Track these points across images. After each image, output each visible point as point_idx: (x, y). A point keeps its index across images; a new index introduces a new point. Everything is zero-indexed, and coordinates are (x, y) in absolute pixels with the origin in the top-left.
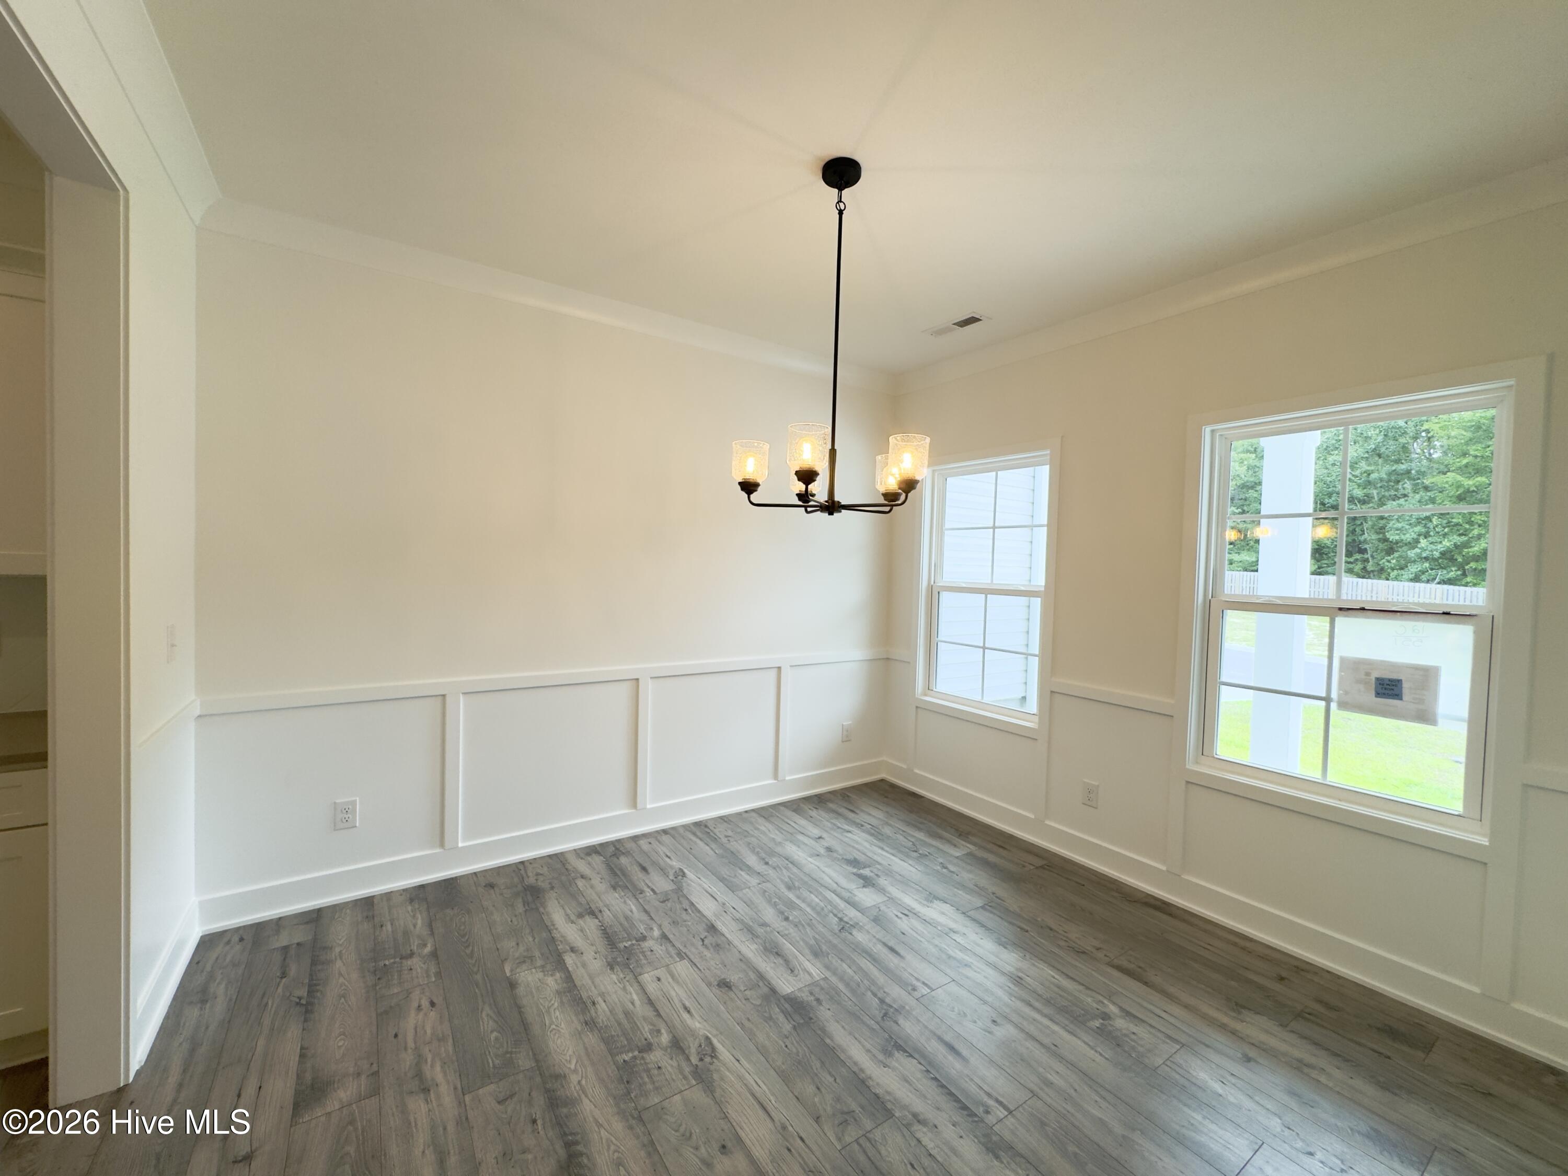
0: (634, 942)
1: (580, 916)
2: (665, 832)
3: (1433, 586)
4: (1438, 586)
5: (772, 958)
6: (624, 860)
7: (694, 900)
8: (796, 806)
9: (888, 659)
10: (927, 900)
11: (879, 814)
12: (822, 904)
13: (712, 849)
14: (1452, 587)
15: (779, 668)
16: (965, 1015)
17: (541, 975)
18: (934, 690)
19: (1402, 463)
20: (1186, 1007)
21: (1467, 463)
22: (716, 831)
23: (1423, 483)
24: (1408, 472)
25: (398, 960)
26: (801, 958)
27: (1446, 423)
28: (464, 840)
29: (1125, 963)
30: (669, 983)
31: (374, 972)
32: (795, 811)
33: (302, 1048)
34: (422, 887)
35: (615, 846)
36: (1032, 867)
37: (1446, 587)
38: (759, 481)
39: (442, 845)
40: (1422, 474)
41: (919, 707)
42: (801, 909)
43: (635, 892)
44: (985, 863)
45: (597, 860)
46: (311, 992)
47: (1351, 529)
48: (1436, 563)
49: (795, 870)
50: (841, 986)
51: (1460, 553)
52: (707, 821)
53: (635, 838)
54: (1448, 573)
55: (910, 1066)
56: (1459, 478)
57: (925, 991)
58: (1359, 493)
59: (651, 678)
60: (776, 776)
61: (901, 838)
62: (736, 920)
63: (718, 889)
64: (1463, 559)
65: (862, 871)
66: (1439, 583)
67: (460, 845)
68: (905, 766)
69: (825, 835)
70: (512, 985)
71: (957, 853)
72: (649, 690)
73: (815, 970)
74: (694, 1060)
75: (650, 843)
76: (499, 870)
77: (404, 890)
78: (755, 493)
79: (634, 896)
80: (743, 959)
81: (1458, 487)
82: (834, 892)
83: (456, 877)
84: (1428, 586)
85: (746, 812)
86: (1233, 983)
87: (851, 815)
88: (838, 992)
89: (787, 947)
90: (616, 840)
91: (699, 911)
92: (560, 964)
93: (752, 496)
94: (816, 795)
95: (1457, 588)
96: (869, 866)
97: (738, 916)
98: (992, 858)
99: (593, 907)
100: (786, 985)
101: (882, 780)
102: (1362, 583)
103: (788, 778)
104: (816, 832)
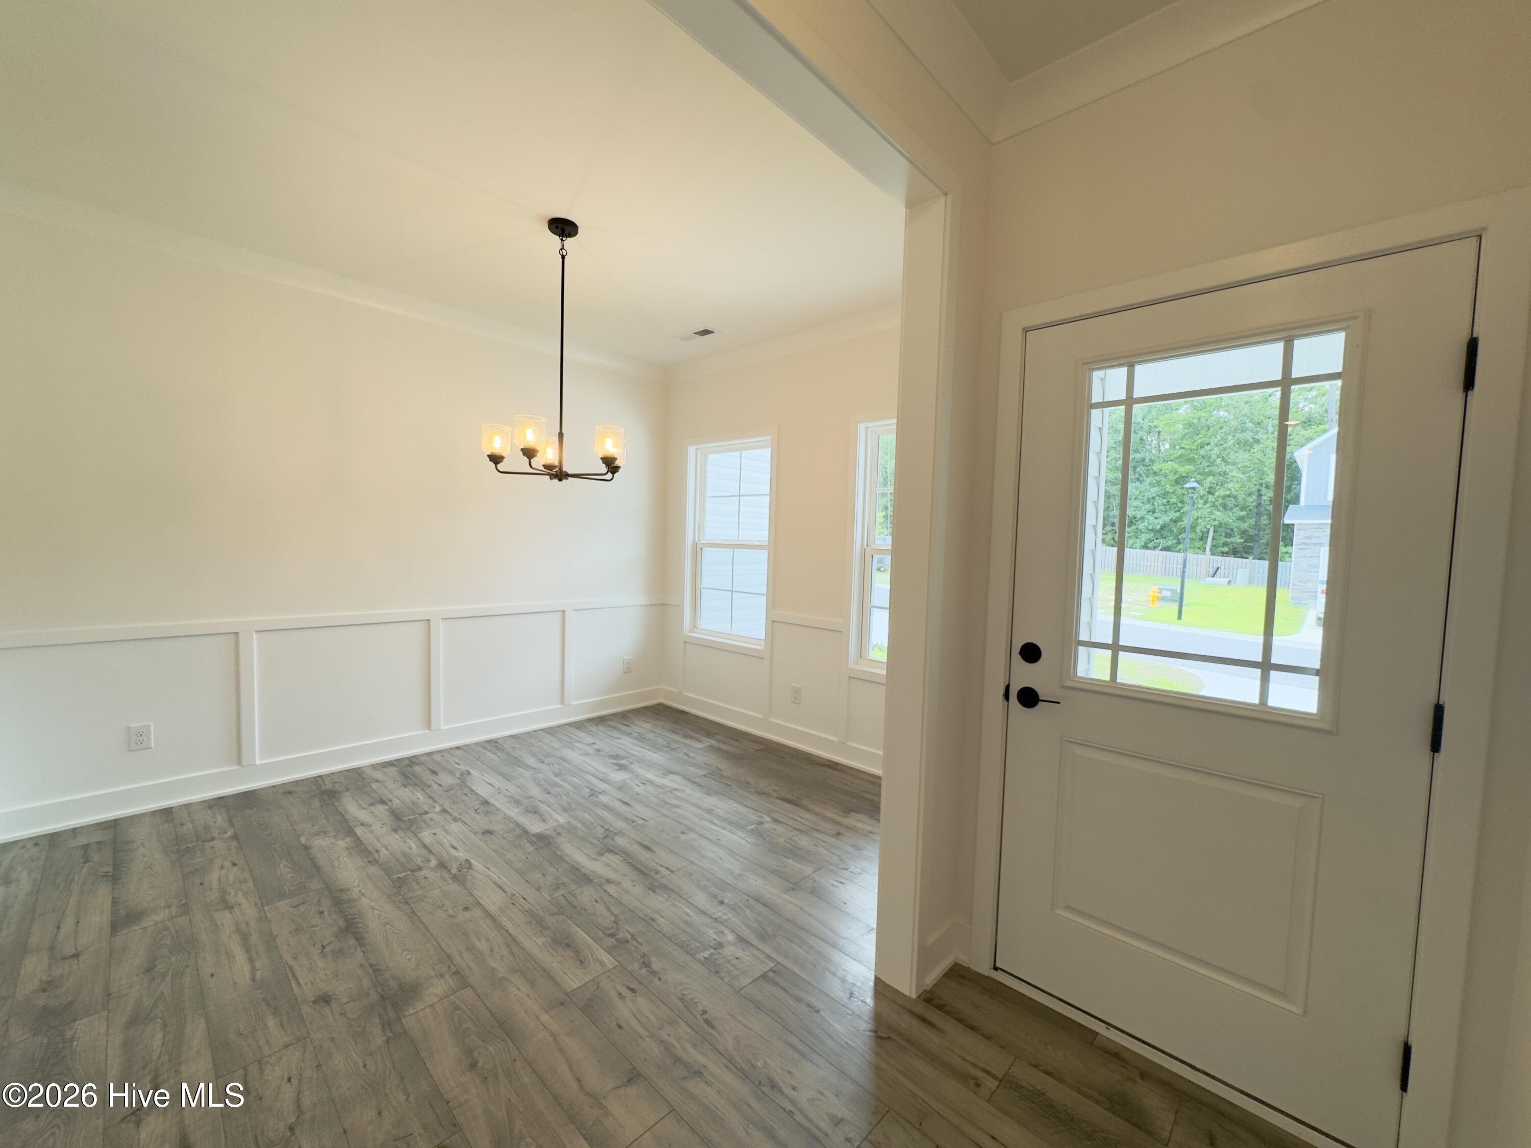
0: (409, 873)
1: (372, 804)
2: (458, 748)
3: (1157, 552)
4: (1161, 552)
5: (530, 815)
6: (417, 769)
7: (474, 788)
8: (579, 725)
9: (663, 604)
10: (664, 774)
11: (647, 726)
12: (580, 782)
13: (498, 757)
14: (1169, 553)
15: (564, 611)
16: (664, 831)
17: (333, 841)
18: (699, 627)
19: (1139, 453)
20: (816, 814)
21: (1181, 454)
22: (505, 745)
23: (1153, 469)
24: (1144, 460)
25: (200, 843)
26: (553, 813)
27: (1169, 421)
28: (262, 758)
29: (789, 796)
30: (443, 835)
31: (178, 852)
32: (578, 728)
33: (113, 899)
34: (221, 798)
35: (410, 760)
36: (753, 750)
37: (1165, 553)
38: (504, 454)
39: (239, 761)
40: (1152, 462)
41: (687, 642)
42: (562, 786)
43: (424, 786)
44: (719, 750)
45: (392, 771)
46: (116, 866)
47: (1106, 506)
48: (1159, 534)
49: (565, 764)
50: (579, 825)
51: (1176, 526)
52: (498, 739)
53: (430, 754)
54: (1167, 542)
55: (614, 860)
56: (1176, 466)
57: (641, 822)
58: (1111, 476)
59: (442, 619)
60: (562, 701)
61: (660, 739)
62: (506, 796)
63: (498, 782)
64: (1177, 530)
65: (620, 762)
66: (1161, 550)
67: (258, 762)
68: (676, 691)
69: (597, 741)
70: (306, 848)
71: (700, 746)
72: (440, 630)
73: (562, 819)
74: (454, 872)
75: (443, 756)
76: (297, 783)
77: (203, 802)
78: (501, 464)
79: (423, 790)
80: (507, 818)
81: (1175, 473)
82: (594, 776)
83: (255, 790)
84: (1154, 552)
85: (535, 731)
86: (854, 800)
87: (624, 728)
88: (575, 828)
89: (544, 808)
90: (412, 756)
91: (477, 794)
92: (350, 832)
93: (498, 466)
94: (599, 717)
95: (1172, 553)
96: (627, 758)
97: (509, 794)
98: (724, 747)
99: (384, 798)
100: (535, 827)
101: (660, 704)
102: (1109, 550)
103: (573, 703)
104: (590, 740)
